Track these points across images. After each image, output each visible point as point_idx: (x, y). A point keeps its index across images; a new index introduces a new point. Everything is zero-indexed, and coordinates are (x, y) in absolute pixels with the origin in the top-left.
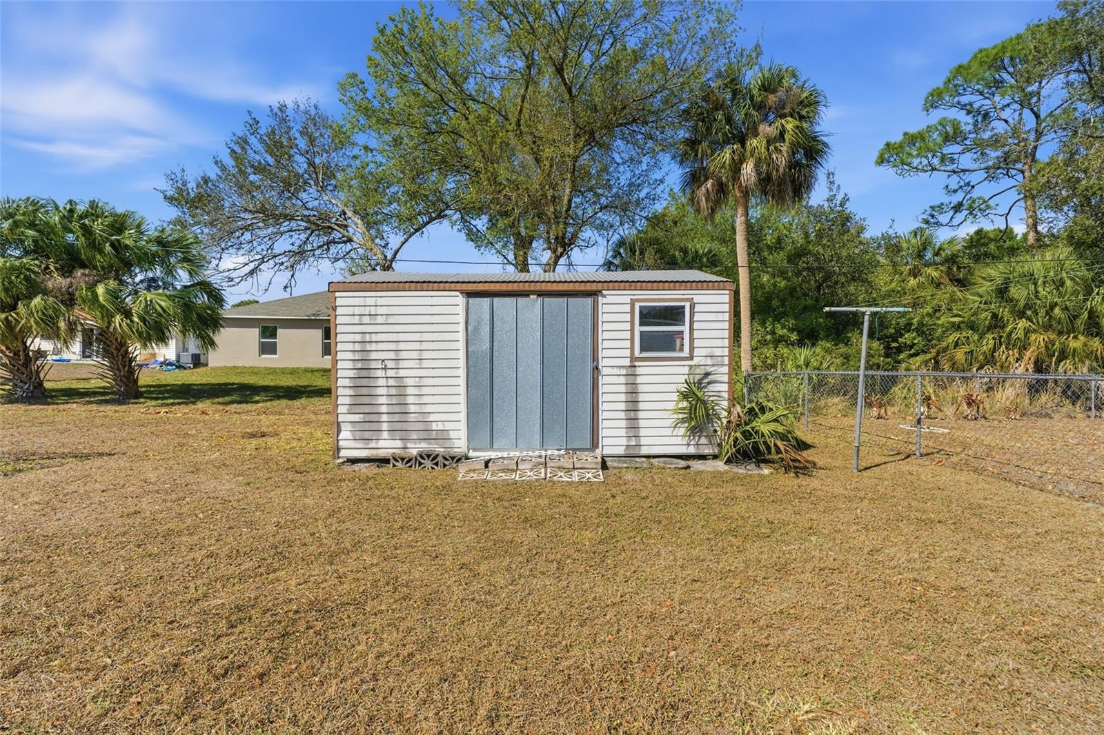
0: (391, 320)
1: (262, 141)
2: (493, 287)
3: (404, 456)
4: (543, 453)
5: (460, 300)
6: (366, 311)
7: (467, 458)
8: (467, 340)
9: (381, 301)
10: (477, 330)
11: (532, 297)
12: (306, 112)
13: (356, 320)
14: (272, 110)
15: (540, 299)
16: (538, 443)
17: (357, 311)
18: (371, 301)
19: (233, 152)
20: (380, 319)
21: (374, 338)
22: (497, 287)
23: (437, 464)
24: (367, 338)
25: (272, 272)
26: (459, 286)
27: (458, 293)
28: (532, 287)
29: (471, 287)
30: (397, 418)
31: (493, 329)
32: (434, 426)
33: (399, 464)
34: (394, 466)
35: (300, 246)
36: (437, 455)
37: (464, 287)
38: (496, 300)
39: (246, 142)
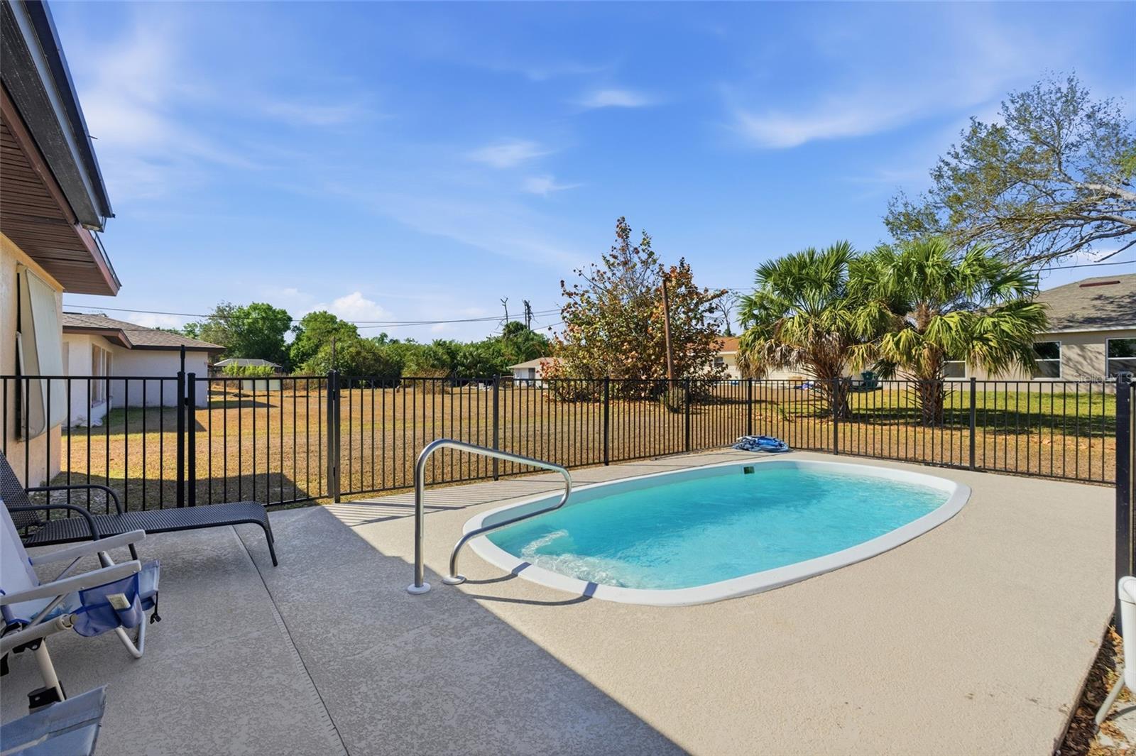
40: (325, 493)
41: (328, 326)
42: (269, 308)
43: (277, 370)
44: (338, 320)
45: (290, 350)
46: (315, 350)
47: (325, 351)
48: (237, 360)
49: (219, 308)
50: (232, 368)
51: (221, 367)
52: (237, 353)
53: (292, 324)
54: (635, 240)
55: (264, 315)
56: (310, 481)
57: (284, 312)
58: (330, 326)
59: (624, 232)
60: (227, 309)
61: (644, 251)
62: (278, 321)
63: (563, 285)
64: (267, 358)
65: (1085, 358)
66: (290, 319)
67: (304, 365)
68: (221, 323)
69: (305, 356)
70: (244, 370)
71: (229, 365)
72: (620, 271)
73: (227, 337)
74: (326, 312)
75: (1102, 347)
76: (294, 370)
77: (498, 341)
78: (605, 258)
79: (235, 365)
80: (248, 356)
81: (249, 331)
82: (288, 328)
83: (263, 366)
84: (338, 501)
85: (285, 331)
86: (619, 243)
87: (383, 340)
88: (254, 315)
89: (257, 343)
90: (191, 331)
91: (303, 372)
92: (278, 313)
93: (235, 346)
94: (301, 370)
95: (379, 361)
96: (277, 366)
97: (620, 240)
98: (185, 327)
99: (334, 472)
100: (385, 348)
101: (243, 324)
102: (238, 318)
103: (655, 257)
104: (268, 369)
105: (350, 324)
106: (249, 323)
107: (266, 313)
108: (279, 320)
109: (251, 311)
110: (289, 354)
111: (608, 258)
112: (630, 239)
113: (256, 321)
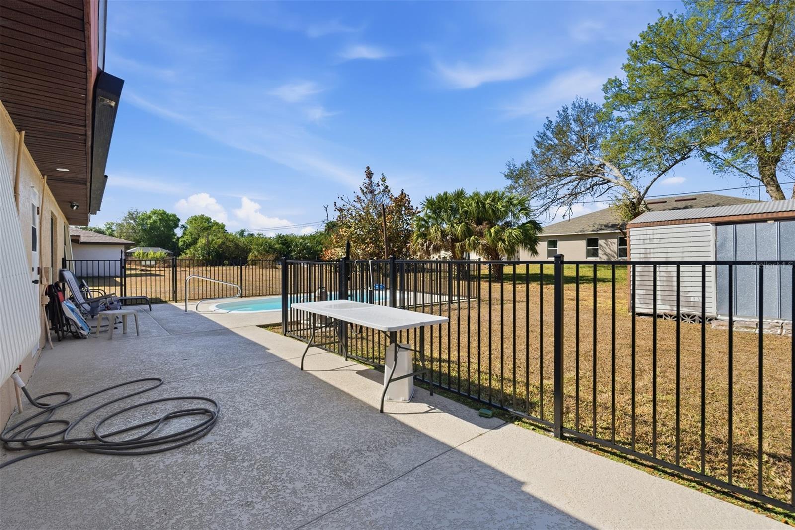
0: (663, 241)
1: (552, 132)
2: (736, 218)
3: (672, 314)
4: (781, 321)
5: (711, 228)
6: (648, 237)
7: (716, 319)
8: (716, 251)
9: (656, 232)
10: (723, 244)
11: (769, 222)
12: (580, 107)
13: (642, 242)
14: (559, 113)
15: (776, 224)
16: (777, 315)
17: (642, 237)
18: (651, 232)
19: (537, 142)
20: (656, 241)
21: (652, 251)
22: (740, 218)
23: (694, 321)
24: (648, 251)
25: (556, 208)
26: (709, 220)
27: (708, 224)
28: (770, 216)
29: (718, 220)
30: (667, 293)
31: (736, 243)
32: (692, 300)
33: (669, 319)
34: (665, 319)
35: (573, 190)
36: (695, 316)
37: (713, 220)
38: (738, 226)
39: (545, 135)
40: (172, 299)
41: (205, 225)
42: (164, 213)
43: (169, 254)
44: (212, 221)
45: (179, 241)
46: (195, 241)
47: (202, 241)
48: (142, 248)
49: (129, 213)
50: (139, 253)
51: (131, 253)
52: (142, 244)
53: (180, 224)
54: (376, 179)
55: (161, 218)
56: (168, 296)
57: (175, 216)
58: (206, 225)
59: (369, 175)
60: (136, 213)
61: (382, 185)
62: (170, 221)
63: (335, 205)
64: (164, 247)
65: (607, 245)
66: (179, 220)
67: (188, 251)
68: (131, 223)
69: (188, 246)
70: (147, 255)
71: (137, 251)
72: (369, 196)
73: (135, 232)
74: (203, 216)
75: (615, 240)
76: (181, 255)
77: (322, 234)
78: (361, 189)
79: (141, 252)
80: (150, 245)
81: (151, 228)
82: (178, 226)
83: (160, 252)
84: (176, 302)
85: (176, 228)
86: (367, 181)
87: (243, 233)
88: (154, 217)
89: (157, 236)
90: (110, 228)
91: (187, 256)
92: (171, 216)
93: (141, 239)
94: (186, 254)
95: (238, 248)
96: (169, 252)
97: (367, 179)
98: (105, 225)
99: (175, 292)
100: (242, 239)
101: (146, 223)
102: (143, 220)
103: (389, 188)
104: (163, 254)
105: (220, 223)
106: (151, 223)
107: (162, 216)
108: (172, 220)
109: (151, 215)
110: (178, 243)
111: (363, 189)
112: (372, 179)
113: (155, 222)
